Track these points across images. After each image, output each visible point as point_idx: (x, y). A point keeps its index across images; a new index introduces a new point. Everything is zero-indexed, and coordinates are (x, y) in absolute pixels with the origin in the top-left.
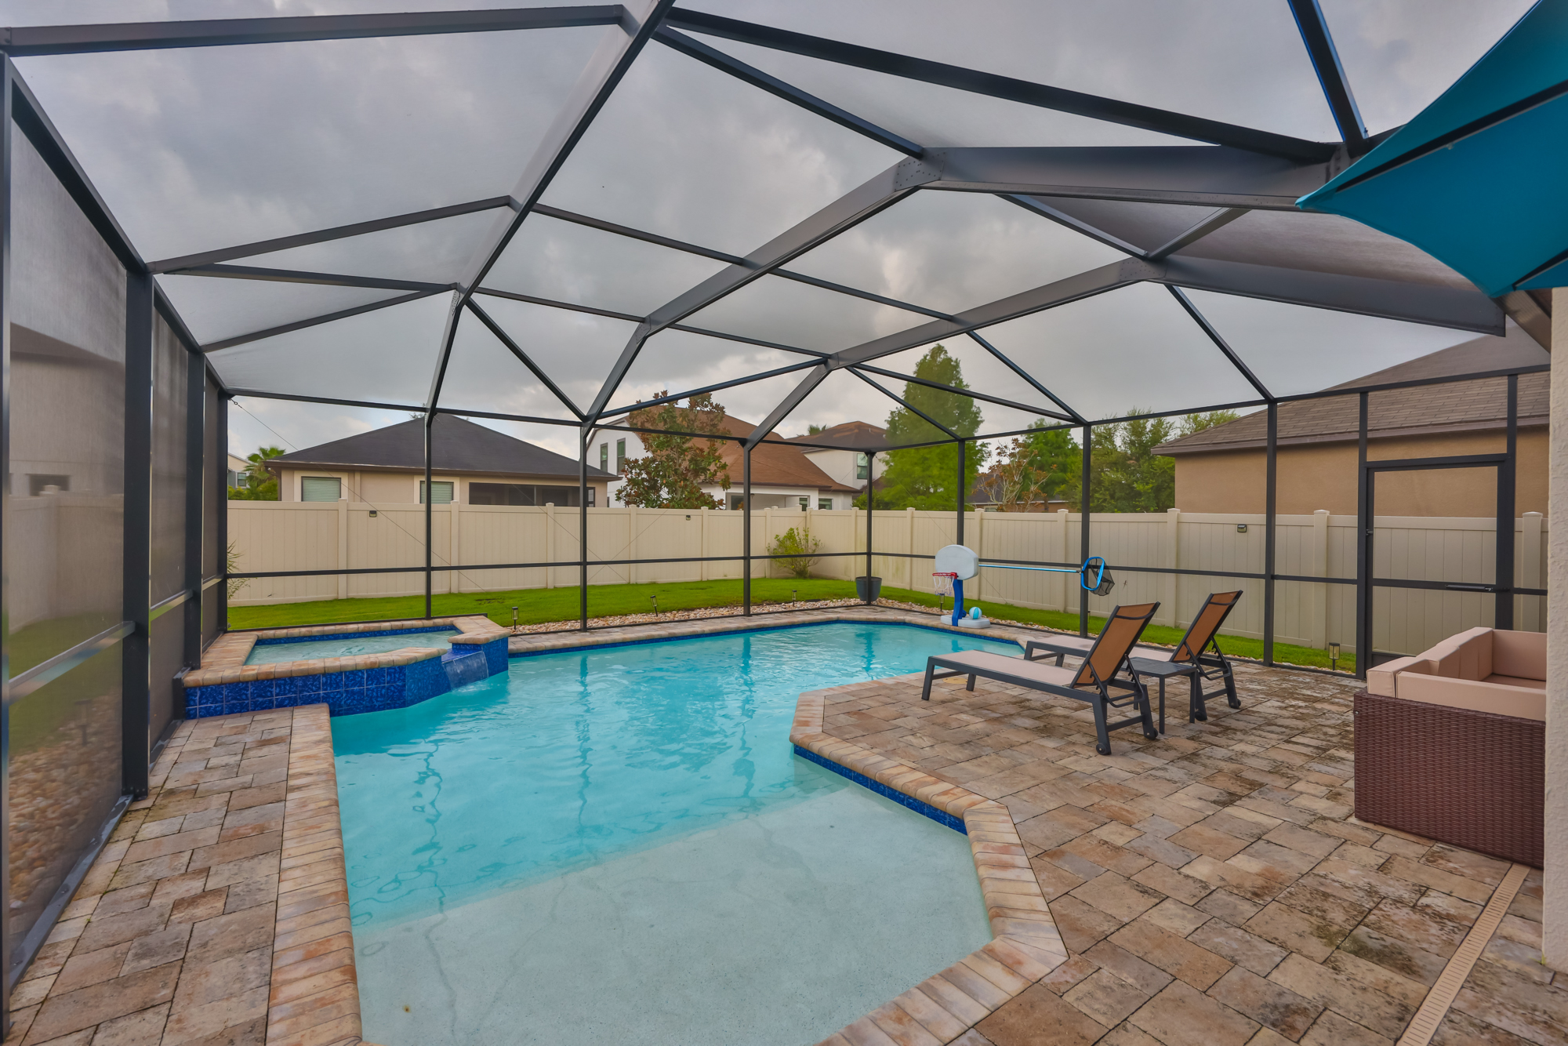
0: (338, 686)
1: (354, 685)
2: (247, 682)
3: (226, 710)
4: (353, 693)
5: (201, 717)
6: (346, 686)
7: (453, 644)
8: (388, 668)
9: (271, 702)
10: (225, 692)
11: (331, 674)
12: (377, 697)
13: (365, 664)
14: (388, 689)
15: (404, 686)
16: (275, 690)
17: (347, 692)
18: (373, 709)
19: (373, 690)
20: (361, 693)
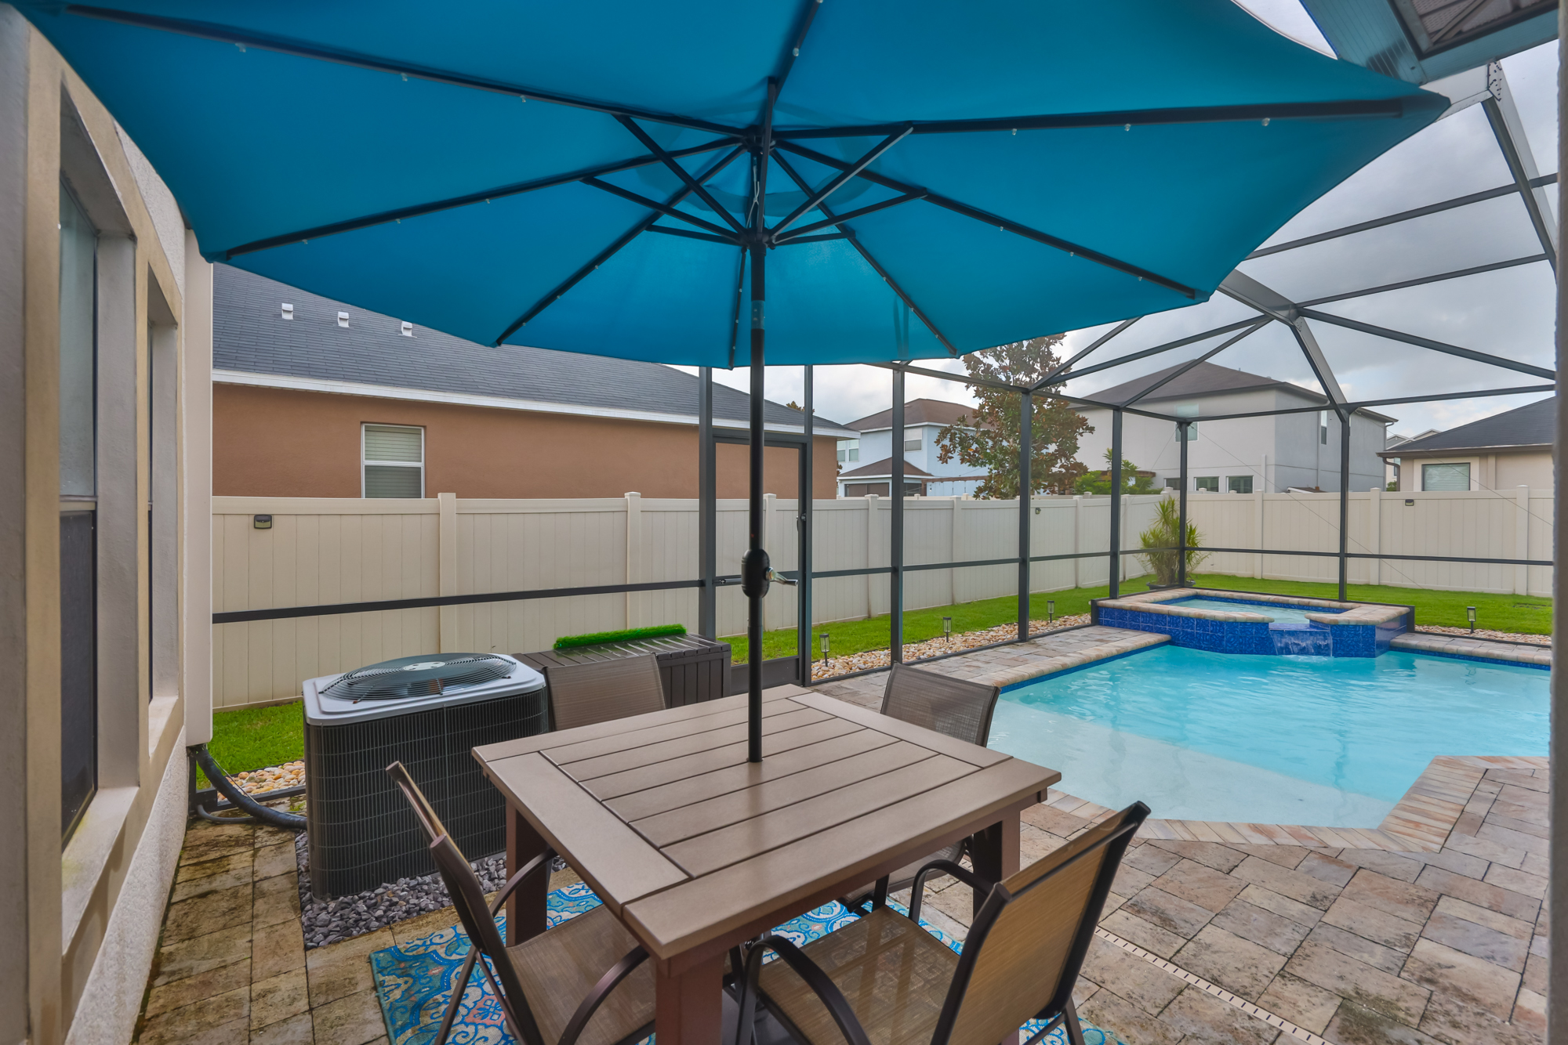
0: (1177, 626)
1: (1188, 627)
2: (1126, 610)
3: (1117, 625)
4: (1187, 633)
5: (1105, 625)
6: (1183, 627)
7: (1311, 621)
8: (1212, 621)
9: (1139, 626)
10: (1116, 614)
11: (1173, 617)
12: (1203, 640)
13: (1195, 614)
14: (1211, 636)
15: (1223, 637)
16: (1141, 619)
17: (1183, 631)
18: (1200, 648)
19: (1200, 635)
20: (1192, 634)
